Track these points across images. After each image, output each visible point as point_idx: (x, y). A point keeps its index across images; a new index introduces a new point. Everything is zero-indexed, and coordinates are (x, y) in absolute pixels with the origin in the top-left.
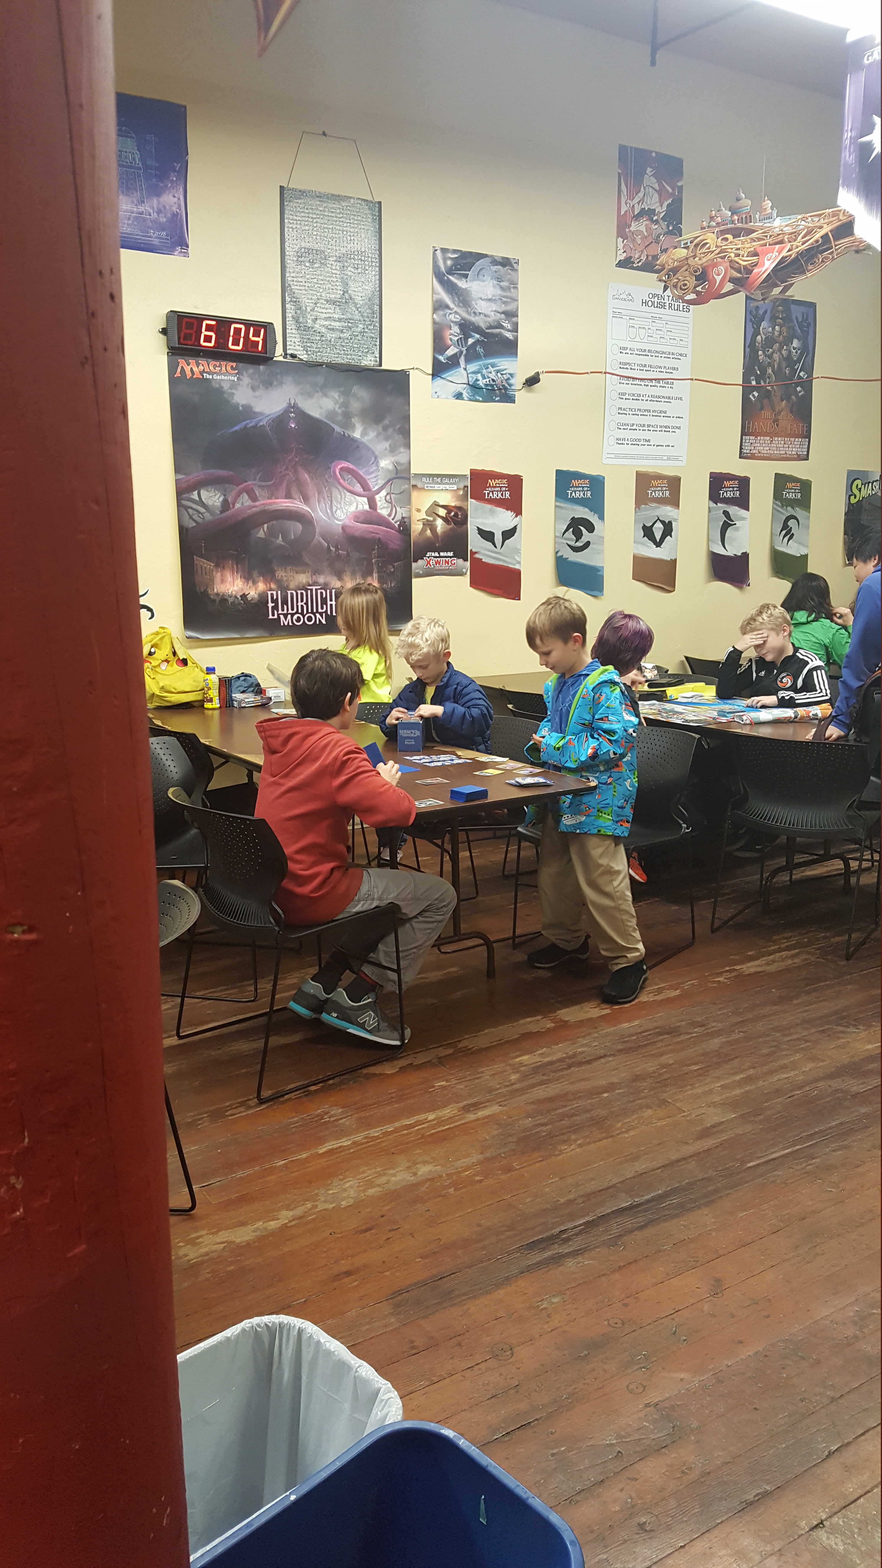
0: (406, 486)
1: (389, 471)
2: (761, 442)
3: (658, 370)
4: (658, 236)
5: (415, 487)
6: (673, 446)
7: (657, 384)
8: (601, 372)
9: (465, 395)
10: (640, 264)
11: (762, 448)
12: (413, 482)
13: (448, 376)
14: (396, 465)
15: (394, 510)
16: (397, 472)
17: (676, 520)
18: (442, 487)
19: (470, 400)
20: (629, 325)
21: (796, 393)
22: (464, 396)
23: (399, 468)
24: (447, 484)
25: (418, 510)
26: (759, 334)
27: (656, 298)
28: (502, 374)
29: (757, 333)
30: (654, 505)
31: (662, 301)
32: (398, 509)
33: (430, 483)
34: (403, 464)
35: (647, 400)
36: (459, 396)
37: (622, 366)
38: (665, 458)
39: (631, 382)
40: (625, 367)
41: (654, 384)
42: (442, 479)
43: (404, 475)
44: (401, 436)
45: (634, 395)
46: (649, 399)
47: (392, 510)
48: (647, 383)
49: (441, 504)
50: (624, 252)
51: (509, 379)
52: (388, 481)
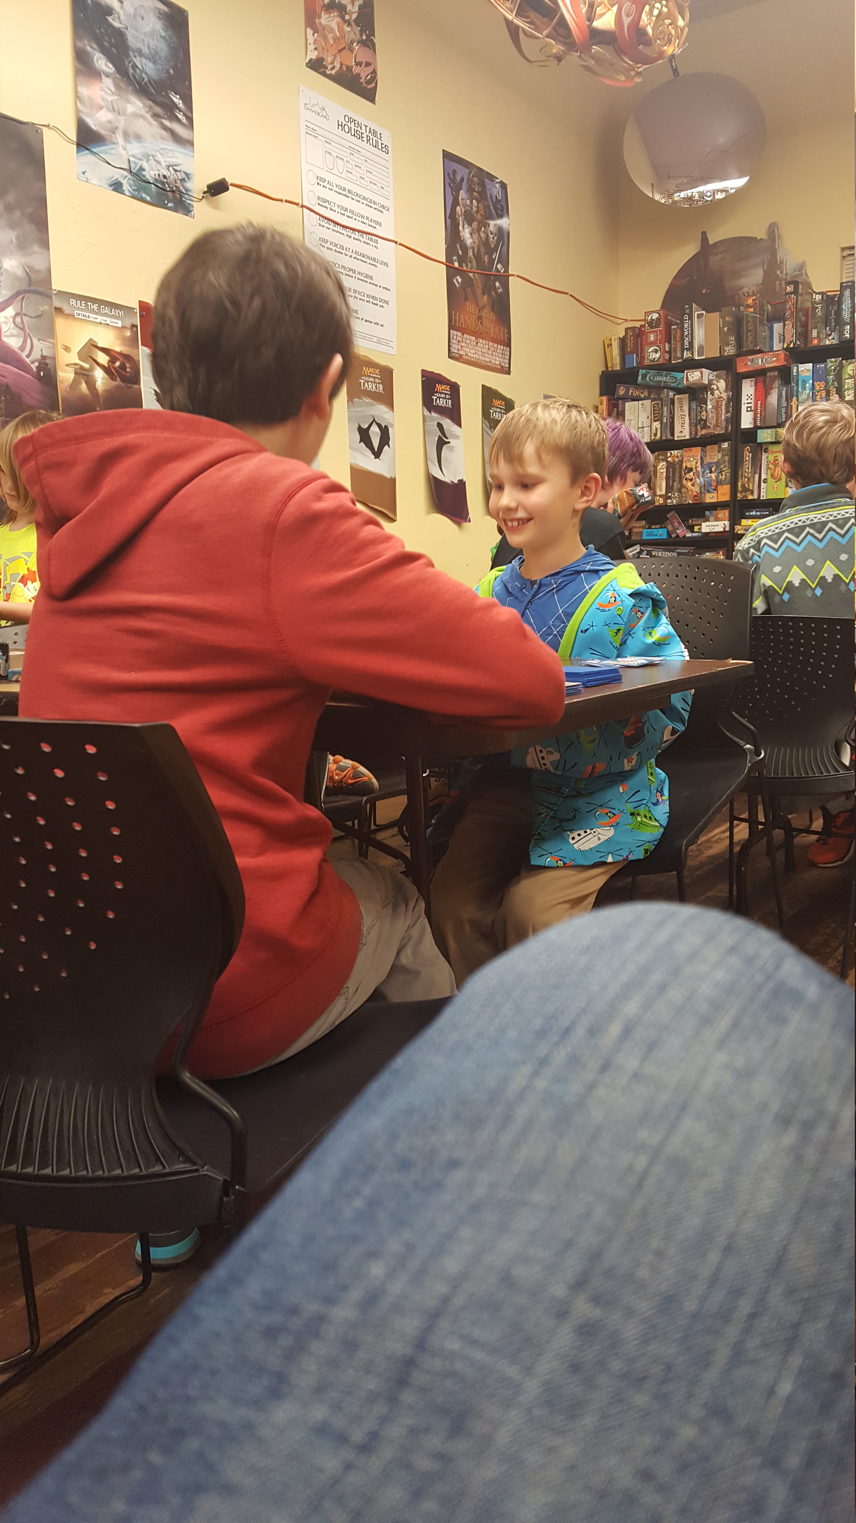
0: (46, 307)
1: (17, 278)
2: (468, 342)
3: (360, 219)
4: (352, 43)
5: (59, 310)
6: (382, 326)
7: (361, 238)
8: (297, 204)
9: (126, 187)
10: (333, 72)
11: (468, 350)
12: (57, 303)
13: (102, 152)
14: (29, 271)
15: (29, 341)
16: (30, 282)
17: (392, 426)
18: (100, 319)
19: (133, 197)
20: (325, 149)
21: (496, 289)
22: (124, 188)
23: (33, 276)
24: (106, 315)
25: (67, 349)
26: (458, 204)
27: (353, 123)
28: (175, 170)
29: (456, 203)
30: (368, 400)
31: (359, 129)
32: (35, 341)
33: (81, 310)
34: (39, 271)
35: (351, 256)
36: (117, 187)
37: (321, 203)
38: (375, 339)
39: (331, 227)
40: (324, 204)
41: (356, 237)
42: (99, 307)
43: (41, 289)
44: (33, 227)
45: (336, 245)
46: (354, 256)
47: (25, 341)
48: (349, 234)
49: (100, 345)
50: (316, 49)
51: (183, 180)
52: (18, 294)
